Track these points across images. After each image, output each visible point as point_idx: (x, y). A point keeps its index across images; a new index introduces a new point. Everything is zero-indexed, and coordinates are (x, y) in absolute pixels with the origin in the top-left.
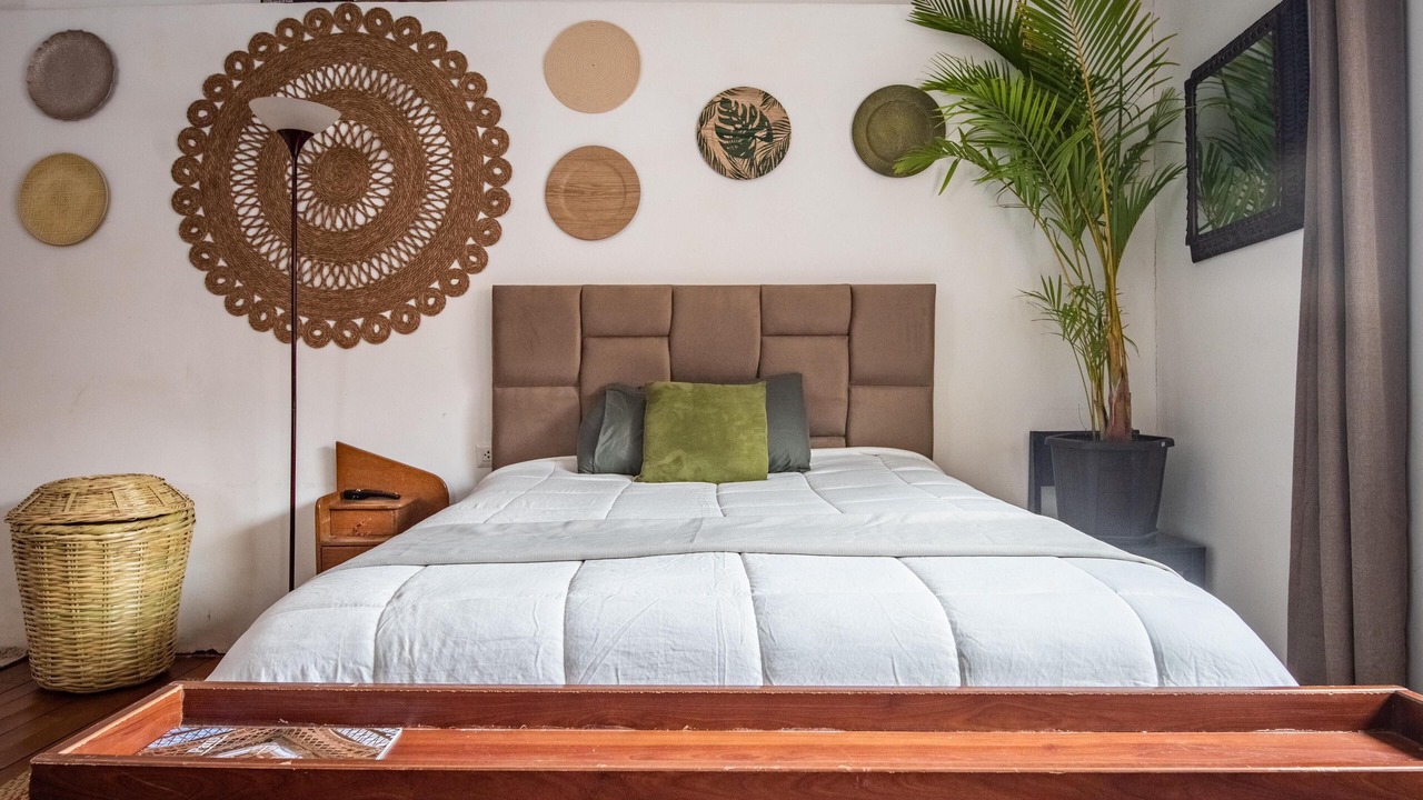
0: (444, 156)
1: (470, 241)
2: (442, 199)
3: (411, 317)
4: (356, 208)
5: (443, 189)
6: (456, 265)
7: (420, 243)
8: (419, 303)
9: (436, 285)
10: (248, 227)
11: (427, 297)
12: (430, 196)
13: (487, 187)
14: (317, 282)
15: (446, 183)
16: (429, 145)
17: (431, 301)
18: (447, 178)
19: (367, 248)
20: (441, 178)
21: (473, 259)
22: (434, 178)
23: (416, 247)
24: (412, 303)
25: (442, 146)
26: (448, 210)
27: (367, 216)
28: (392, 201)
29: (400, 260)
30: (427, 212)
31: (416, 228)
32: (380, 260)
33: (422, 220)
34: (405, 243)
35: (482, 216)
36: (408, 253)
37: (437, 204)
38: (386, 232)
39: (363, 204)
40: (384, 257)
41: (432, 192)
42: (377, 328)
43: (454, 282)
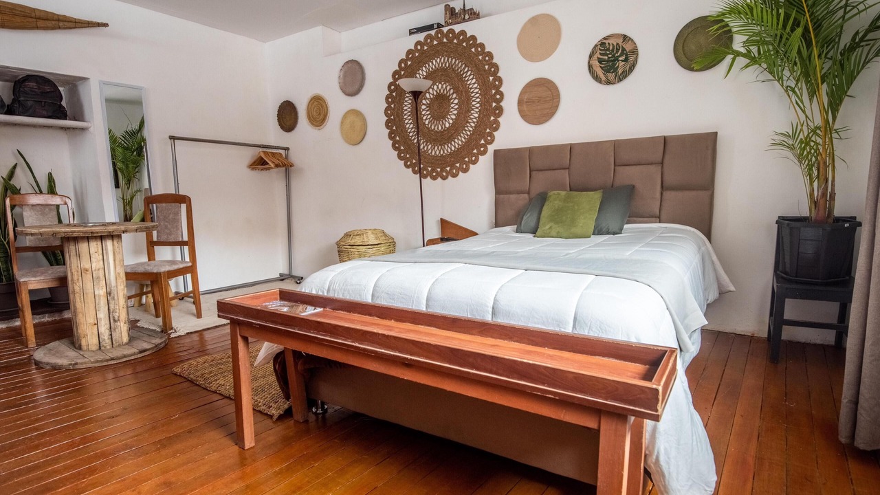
0: (477, 93)
1: (488, 130)
2: (477, 113)
3: (466, 166)
4: (446, 121)
5: (477, 108)
6: (483, 142)
7: (469, 133)
8: (469, 159)
9: (475, 151)
10: (410, 132)
11: (472, 157)
12: (472, 112)
13: (494, 104)
14: (433, 153)
15: (478, 105)
16: (471, 88)
17: (474, 158)
18: (478, 102)
19: (450, 137)
20: (476, 103)
21: (489, 138)
22: (474, 103)
23: (467, 135)
24: (467, 159)
25: (476, 88)
26: (479, 117)
27: (449, 124)
28: (458, 115)
29: (462, 141)
30: (471, 119)
31: (467, 127)
32: (455, 142)
33: (469, 123)
34: (463, 134)
35: (492, 118)
36: (465, 138)
37: (475, 115)
38: (456, 130)
39: (448, 118)
40: (456, 140)
41: (473, 109)
42: (454, 171)
43: (482, 149)
